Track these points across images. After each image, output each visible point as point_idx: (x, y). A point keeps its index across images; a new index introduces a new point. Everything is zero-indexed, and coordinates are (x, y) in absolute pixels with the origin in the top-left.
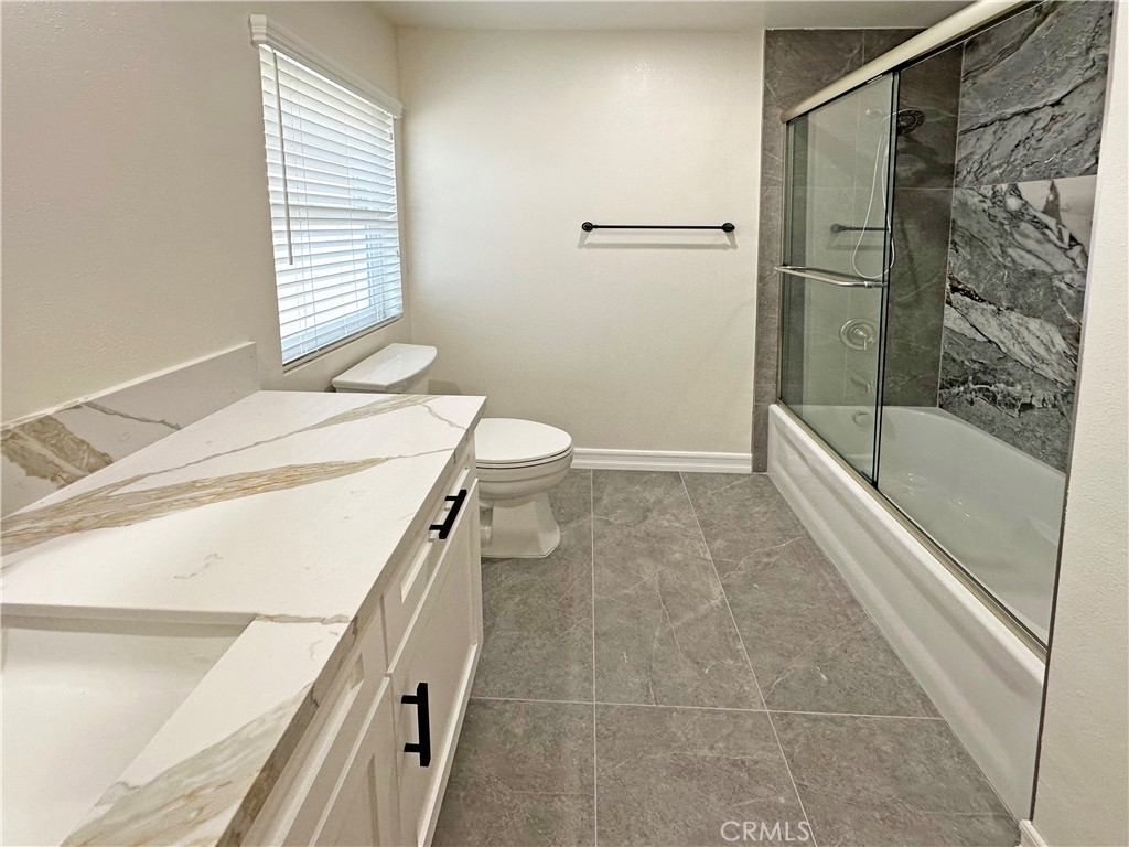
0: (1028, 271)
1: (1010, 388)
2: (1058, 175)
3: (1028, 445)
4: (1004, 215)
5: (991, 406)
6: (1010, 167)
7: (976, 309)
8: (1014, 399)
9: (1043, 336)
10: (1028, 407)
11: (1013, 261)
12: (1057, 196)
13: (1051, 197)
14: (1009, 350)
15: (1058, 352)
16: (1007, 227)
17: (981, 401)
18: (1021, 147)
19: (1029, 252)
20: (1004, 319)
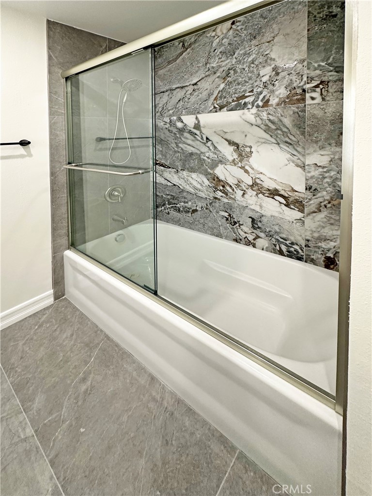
0: (189, 153)
1: (186, 204)
2: (198, 113)
3: (197, 227)
4: (176, 130)
5: (178, 214)
6: (177, 110)
7: (167, 172)
8: (188, 208)
9: (199, 180)
10: (195, 211)
11: (182, 149)
12: (199, 122)
13: (196, 122)
14: (184, 188)
15: (206, 186)
16: (177, 135)
17: (172, 212)
18: (181, 101)
19: (189, 145)
20: (180, 175)
